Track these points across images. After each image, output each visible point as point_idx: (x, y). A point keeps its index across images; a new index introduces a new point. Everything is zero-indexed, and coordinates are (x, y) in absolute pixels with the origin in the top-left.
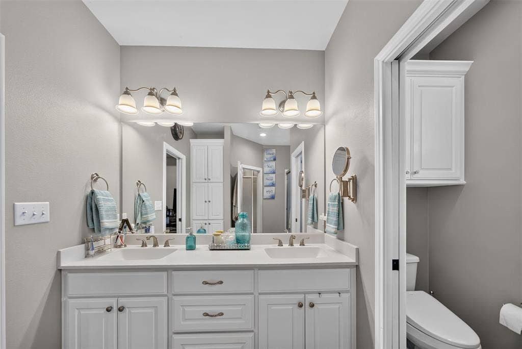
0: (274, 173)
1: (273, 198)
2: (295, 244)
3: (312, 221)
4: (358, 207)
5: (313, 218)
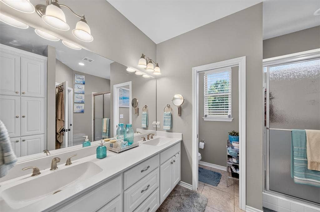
0: (83, 93)
1: (82, 112)
2: (150, 138)
3: (146, 126)
4: (182, 118)
5: (147, 124)
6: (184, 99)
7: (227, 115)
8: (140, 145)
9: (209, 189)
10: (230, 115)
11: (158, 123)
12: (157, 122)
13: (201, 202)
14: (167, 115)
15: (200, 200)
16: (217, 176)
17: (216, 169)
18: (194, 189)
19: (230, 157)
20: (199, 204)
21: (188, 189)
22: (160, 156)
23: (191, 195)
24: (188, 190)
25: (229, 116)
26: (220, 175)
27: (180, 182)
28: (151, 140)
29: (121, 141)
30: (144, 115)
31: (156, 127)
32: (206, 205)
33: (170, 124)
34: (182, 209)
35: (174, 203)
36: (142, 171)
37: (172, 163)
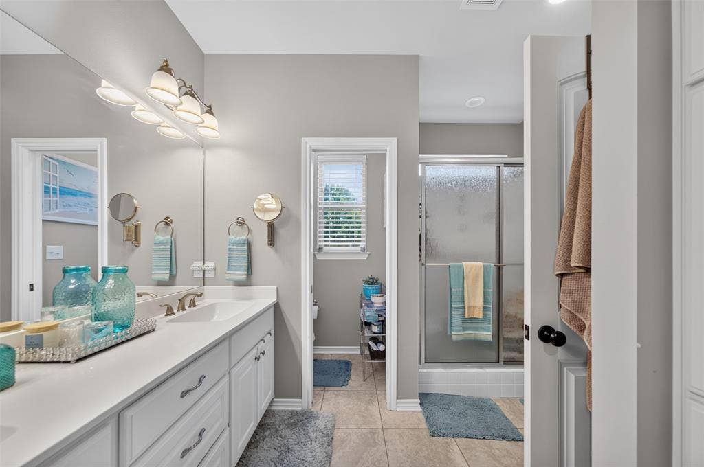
2: (186, 307)
3: (168, 275)
4: (276, 251)
5: (171, 270)
6: (283, 206)
7: (359, 248)
8: (158, 326)
9: (334, 396)
10: (364, 247)
11: (210, 264)
12: (206, 262)
13: (323, 427)
14: (236, 243)
15: (321, 423)
16: (344, 367)
17: (340, 354)
18: (305, 407)
19: (368, 324)
20: (321, 431)
21: (293, 411)
22: (230, 344)
23: (300, 420)
24: (293, 414)
25: (363, 249)
26: (349, 364)
27: (272, 402)
28: (192, 311)
29: (83, 323)
30: (162, 243)
31: (202, 276)
32: (334, 427)
33: (245, 264)
34: (285, 458)
35: (266, 453)
36: (184, 394)
37: (258, 358)
